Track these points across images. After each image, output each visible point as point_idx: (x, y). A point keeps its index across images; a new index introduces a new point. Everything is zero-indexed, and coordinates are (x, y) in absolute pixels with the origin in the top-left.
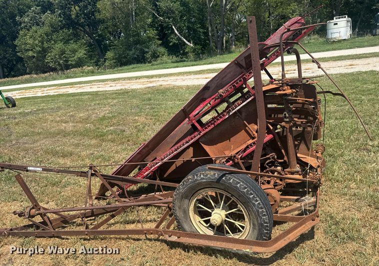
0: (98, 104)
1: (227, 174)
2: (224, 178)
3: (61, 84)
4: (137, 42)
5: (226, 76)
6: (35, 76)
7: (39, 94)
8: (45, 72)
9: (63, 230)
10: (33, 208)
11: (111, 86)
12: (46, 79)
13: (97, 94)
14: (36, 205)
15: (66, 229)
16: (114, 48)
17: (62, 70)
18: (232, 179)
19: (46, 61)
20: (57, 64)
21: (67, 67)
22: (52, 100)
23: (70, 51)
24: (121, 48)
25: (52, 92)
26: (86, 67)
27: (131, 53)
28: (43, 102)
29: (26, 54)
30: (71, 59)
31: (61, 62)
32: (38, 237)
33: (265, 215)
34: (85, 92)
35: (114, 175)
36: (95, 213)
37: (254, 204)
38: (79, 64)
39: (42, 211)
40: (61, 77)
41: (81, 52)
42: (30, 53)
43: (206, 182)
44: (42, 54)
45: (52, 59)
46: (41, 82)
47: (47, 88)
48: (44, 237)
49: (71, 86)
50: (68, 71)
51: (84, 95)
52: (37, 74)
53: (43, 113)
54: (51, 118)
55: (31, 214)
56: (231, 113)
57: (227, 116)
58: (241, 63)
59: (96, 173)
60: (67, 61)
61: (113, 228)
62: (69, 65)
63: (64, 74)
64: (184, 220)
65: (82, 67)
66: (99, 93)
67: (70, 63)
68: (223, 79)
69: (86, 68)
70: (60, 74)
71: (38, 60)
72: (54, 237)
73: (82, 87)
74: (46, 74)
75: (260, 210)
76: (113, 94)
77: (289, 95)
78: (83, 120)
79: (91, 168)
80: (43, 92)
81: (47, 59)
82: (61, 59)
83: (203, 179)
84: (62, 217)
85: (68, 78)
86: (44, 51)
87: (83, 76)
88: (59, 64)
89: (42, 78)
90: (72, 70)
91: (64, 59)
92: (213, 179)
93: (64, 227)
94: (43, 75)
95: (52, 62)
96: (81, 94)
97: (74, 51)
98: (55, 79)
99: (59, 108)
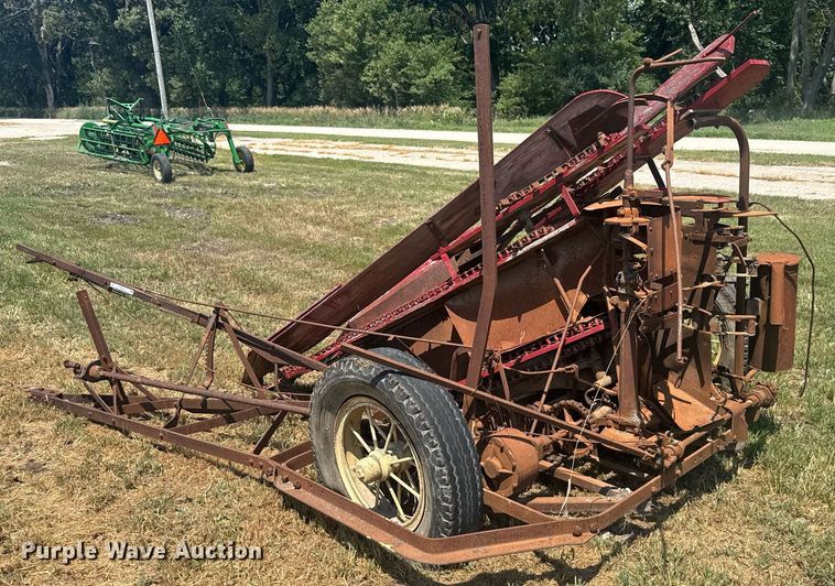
0: (412, 197)
1: (393, 372)
2: (383, 381)
3: (369, 138)
4: (588, 58)
5: (530, 161)
6: (334, 110)
7: (314, 154)
8: (356, 105)
9: (141, 422)
10: (97, 363)
11: (466, 160)
12: (353, 123)
13: (424, 174)
14: (105, 360)
15: (148, 423)
16: (525, 68)
17: (393, 105)
18: (398, 387)
19: (363, 79)
20: (384, 88)
21: (407, 100)
22: (329, 171)
23: (419, 60)
24: (542, 69)
25: (339, 153)
26: (447, 106)
27: (564, 83)
28: (309, 171)
29: (325, 58)
30: (417, 81)
31: (395, 85)
32: (94, 422)
33: (443, 482)
34: (401, 165)
35: (270, 343)
36: (209, 407)
37: (426, 450)
38: (435, 96)
39: (113, 374)
40: (387, 122)
41: (442, 67)
42: (333, 57)
43: (355, 381)
44: (358, 60)
45: (376, 75)
46: (343, 126)
47: (339, 143)
48: (102, 424)
49: (386, 146)
50: (405, 109)
51: (397, 172)
52: (339, 106)
53: (291, 196)
54: (299, 208)
55: (91, 374)
56: (520, 252)
57: (510, 258)
58: (562, 133)
59: (226, 324)
60: (408, 85)
61: (225, 443)
62: (410, 96)
63: (395, 115)
64: (324, 457)
65: (438, 105)
66: (429, 172)
67: (413, 90)
68: (524, 166)
69: (446, 109)
70: (387, 114)
71: (347, 74)
72: (116, 429)
73: (408, 152)
74: (357, 111)
75: (437, 468)
76: (456, 178)
77: (626, 229)
78: (355, 224)
79: (217, 311)
80: (322, 150)
81: (367, 75)
82: (394, 77)
83: (350, 372)
84: (149, 396)
85: (401, 126)
86: (362, 55)
87: (434, 128)
88: (390, 92)
89: (347, 118)
90: (414, 108)
91: (403, 80)
92: (365, 377)
93: (147, 418)
94: (350, 112)
95: (375, 83)
96: (393, 168)
97: (429, 63)
98: (371, 125)
99: (330, 191)
